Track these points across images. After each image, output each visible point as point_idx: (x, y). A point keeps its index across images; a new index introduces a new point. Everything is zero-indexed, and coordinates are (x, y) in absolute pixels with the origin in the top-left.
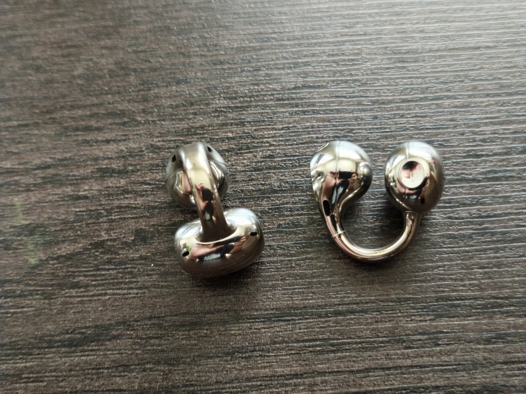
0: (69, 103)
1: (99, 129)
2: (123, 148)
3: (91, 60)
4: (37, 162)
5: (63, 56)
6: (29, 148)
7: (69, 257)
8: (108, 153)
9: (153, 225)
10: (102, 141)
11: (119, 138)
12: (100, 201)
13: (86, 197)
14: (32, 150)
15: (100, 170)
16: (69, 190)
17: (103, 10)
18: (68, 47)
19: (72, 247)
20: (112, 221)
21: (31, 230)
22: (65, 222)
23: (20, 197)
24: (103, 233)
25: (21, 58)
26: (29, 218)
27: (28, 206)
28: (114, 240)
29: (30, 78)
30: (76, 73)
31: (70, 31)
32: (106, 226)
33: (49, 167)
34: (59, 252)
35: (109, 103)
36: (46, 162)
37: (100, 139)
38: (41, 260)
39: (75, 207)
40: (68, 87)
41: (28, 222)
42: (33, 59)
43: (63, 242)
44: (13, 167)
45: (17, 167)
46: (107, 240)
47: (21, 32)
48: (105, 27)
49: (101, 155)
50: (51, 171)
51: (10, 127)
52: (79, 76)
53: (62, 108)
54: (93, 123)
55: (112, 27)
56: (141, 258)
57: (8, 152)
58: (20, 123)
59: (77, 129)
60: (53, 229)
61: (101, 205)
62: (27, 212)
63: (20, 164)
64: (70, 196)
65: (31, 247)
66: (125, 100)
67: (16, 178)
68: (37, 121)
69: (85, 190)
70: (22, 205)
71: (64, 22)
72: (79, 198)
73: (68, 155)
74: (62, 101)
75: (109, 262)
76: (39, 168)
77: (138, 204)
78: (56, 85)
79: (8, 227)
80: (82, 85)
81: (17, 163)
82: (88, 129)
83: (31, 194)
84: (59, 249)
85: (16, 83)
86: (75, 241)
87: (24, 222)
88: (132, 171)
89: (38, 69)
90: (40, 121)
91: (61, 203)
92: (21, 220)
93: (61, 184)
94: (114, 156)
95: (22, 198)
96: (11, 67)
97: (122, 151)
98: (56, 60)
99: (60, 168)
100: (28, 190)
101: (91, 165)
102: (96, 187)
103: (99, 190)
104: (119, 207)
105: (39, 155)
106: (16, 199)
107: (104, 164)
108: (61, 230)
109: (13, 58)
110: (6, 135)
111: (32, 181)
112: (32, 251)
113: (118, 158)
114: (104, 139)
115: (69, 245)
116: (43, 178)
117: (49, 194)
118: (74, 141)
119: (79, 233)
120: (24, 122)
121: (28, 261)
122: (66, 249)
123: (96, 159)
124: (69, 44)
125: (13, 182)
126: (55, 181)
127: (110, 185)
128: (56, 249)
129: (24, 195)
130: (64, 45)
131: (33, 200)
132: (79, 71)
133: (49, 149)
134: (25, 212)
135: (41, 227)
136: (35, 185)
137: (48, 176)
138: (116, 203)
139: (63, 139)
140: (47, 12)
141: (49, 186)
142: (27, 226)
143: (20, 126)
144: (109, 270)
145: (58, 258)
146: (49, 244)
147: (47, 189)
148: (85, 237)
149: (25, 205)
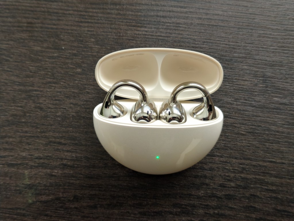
0: (53, 129)
1: (65, 144)
2: (74, 155)
3: (65, 109)
4: (36, 155)
5: (53, 104)
6: (33, 148)
7: (45, 202)
8: (67, 157)
9: (82, 194)
10: (65, 151)
11: (73, 150)
12: (61, 179)
13: (55, 176)
14: (35, 149)
15: (63, 164)
16: (49, 171)
17: (74, 83)
18: (56, 100)
19: (47, 198)
20: (65, 189)
21: (30, 187)
22: (45, 186)
23: (28, 170)
24: (61, 194)
25: (34, 102)
26: (30, 181)
27: (31, 175)
28: (65, 198)
29: (37, 113)
30: (57, 114)
31: (58, 92)
32: (62, 190)
33: (41, 159)
34: (41, 199)
35: (70, 132)
36: (40, 156)
37: (64, 149)
38: (33, 201)
39: (50, 180)
40: (54, 121)
41: (30, 183)
42: (39, 103)
43: (44, 195)
44: (26, 156)
45: (28, 156)
46: (62, 197)
47: (36, 88)
48: (74, 92)
49: (64, 157)
50: (42, 161)
51: (26, 136)
52: (59, 116)
53: (50, 131)
54: (63, 141)
55: (76, 93)
56: (75, 208)
57: (25, 149)
58: (31, 135)
59: (55, 143)
60: (40, 188)
61: (61, 181)
62: (30, 178)
63: (29, 155)
64: (48, 174)
65: (30, 195)
66: (77, 132)
67: (27, 162)
68: (39, 135)
69: (55, 173)
70: (28, 175)
71: (55, 87)
72: (52, 175)
73: (50, 155)
74: (50, 127)
75: (61, 207)
76: (37, 158)
77: (77, 183)
78: (48, 119)
79: (22, 183)
80: (60, 121)
81: (28, 154)
82: (60, 143)
83: (32, 170)
84: (42, 198)
85: (31, 115)
86: (48, 195)
87: (29, 183)
88: (77, 167)
89: (41, 109)
90: (40, 136)
91: (45, 176)
92: (27, 182)
93: (46, 168)
94: (70, 158)
95: (29, 171)
96: (30, 106)
97: (73, 157)
98: (50, 106)
99: (46, 160)
100: (31, 168)
101: (59, 161)
102: (60, 172)
103: (61, 174)
104: (69, 183)
105: (37, 152)
106: (26, 171)
107: (65, 162)
108: (43, 189)
109: (31, 101)
110: (24, 140)
111: (33, 164)
112: (31, 196)
113: (71, 160)
114: (66, 149)
115: (46, 196)
116: (38, 164)
117: (40, 172)
118: (53, 148)
119: (51, 191)
120: (33, 135)
121: (28, 201)
122: (44, 198)
123: (62, 159)
124: (56, 98)
125: (25, 163)
126: (43, 166)
127: (66, 172)
128: (40, 197)
129: (30, 170)
130: (54, 99)
131: (33, 173)
132: (59, 114)
133: (42, 150)
134: (29, 178)
135: (35, 186)
136: (35, 166)
137: (41, 163)
138: (68, 181)
139: (49, 146)
140: (49, 80)
141: (41, 168)
142: (30, 185)
143: (30, 136)
144: (61, 210)
145: (41, 202)
146: (38, 195)
147: (40, 169)
148: (53, 194)
149: (30, 175)
